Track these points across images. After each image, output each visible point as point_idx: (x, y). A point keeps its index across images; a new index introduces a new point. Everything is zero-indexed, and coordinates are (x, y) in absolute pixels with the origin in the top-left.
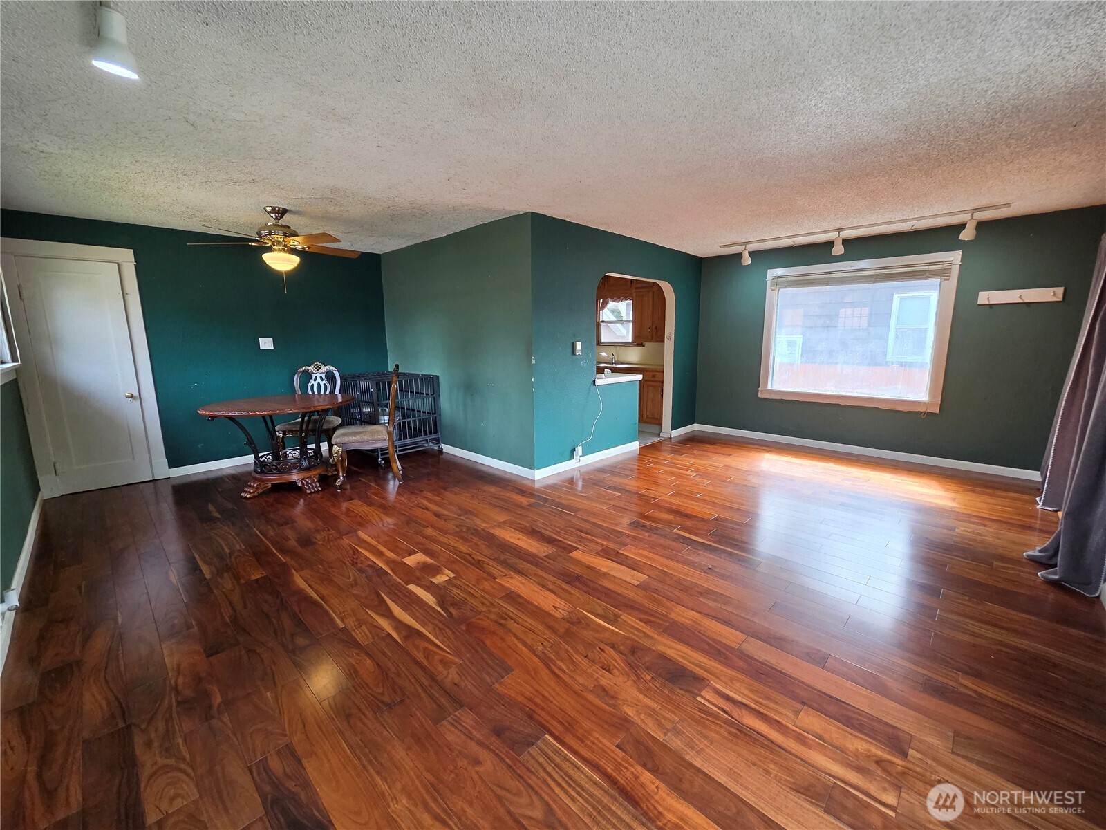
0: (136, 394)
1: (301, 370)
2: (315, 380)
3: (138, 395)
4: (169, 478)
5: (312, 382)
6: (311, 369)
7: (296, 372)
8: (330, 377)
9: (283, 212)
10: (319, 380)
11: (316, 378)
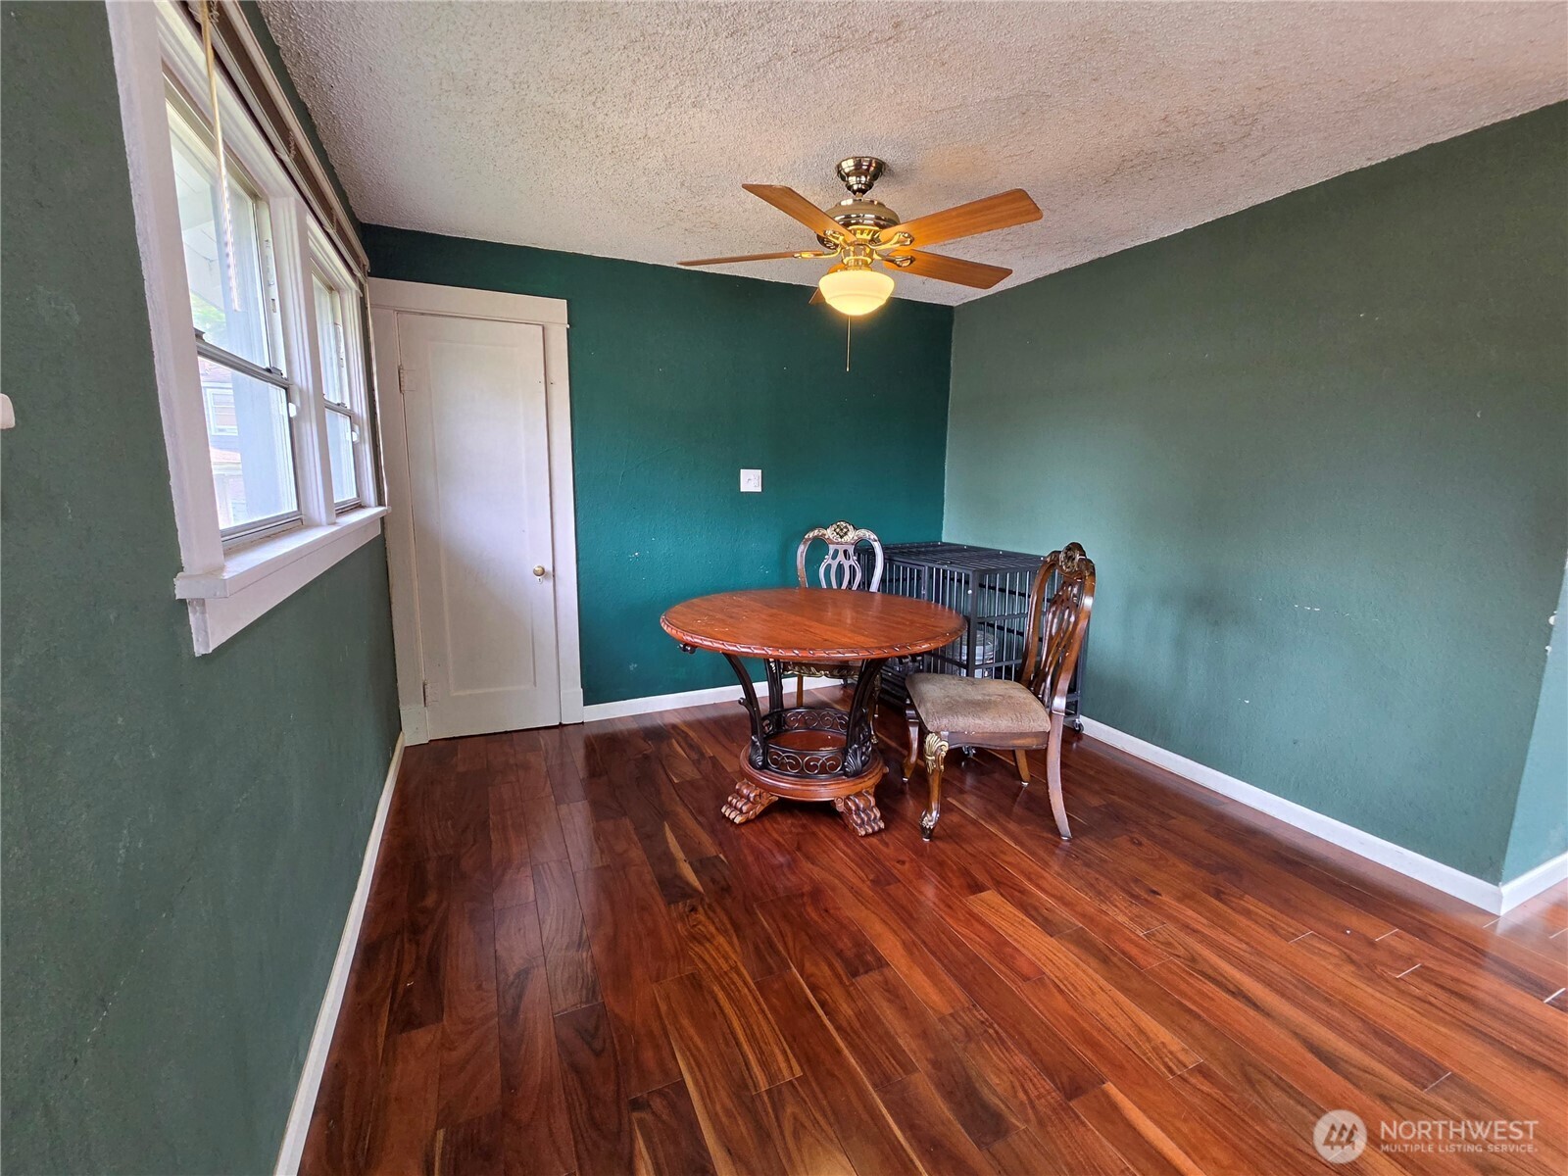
0: (549, 568)
1: (811, 535)
2: (834, 557)
3: (551, 569)
4: (583, 723)
5: (828, 559)
6: (829, 533)
7: (801, 537)
8: (864, 552)
9: (878, 170)
10: (841, 557)
11: (836, 552)
